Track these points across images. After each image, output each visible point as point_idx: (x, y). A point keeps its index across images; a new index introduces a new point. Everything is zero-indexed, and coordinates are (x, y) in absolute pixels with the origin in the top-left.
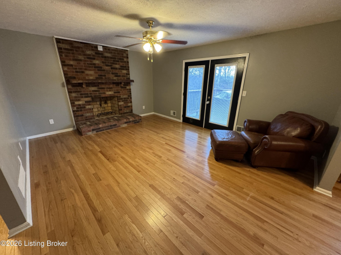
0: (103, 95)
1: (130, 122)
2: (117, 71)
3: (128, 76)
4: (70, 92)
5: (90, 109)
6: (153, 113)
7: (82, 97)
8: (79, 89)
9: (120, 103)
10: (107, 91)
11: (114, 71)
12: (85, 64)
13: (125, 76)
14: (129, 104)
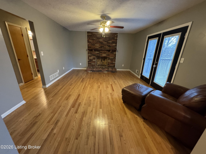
0: (101, 56)
1: (109, 71)
2: (110, 44)
3: (116, 47)
4: (88, 53)
5: (94, 61)
6: (129, 70)
7: (92, 56)
8: (91, 52)
9: (108, 61)
10: (103, 54)
11: (108, 44)
12: (96, 41)
13: (114, 47)
14: (114, 62)
